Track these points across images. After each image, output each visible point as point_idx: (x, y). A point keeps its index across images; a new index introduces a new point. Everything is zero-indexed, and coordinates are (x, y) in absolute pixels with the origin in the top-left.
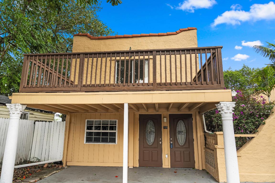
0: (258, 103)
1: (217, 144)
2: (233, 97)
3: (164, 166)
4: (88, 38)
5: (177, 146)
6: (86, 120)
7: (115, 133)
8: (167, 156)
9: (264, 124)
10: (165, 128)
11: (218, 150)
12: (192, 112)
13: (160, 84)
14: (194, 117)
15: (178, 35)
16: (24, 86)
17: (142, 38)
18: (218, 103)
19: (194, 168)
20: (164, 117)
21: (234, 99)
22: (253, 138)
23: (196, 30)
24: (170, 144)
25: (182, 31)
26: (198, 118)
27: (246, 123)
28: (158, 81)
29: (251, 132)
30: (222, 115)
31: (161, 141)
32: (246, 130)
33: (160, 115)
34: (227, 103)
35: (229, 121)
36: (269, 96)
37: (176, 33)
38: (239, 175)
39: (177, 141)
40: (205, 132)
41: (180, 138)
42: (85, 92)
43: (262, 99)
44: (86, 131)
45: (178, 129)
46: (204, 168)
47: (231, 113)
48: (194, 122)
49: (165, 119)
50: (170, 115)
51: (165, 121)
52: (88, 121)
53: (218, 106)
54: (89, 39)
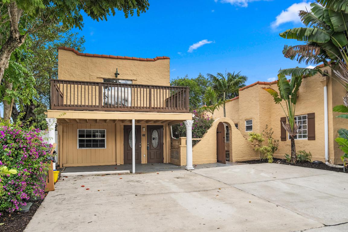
0: (205, 119)
1: (181, 144)
2: (193, 118)
3: (142, 163)
4: (74, 54)
5: (152, 148)
6: (78, 130)
7: (104, 140)
8: (144, 156)
9: (207, 132)
10: (144, 135)
11: (181, 148)
12: (164, 124)
13: (154, 108)
14: (164, 128)
15: (155, 61)
16: (55, 105)
17: (126, 60)
18: (185, 120)
19: (163, 162)
20: (143, 128)
21: (193, 119)
22: (200, 140)
23: (169, 59)
24: (147, 147)
25: (158, 59)
26: (167, 128)
27: (198, 132)
28: (152, 106)
29: (199, 138)
30: (187, 127)
31: (141, 145)
32: (197, 136)
33: (140, 126)
34: (190, 121)
35: (189, 130)
36: (213, 114)
37: (154, 60)
38: (193, 161)
39: (152, 145)
40: (172, 138)
41: (154, 143)
42: (105, 111)
43: (207, 117)
44: (78, 138)
45: (153, 136)
46: (170, 162)
47: (191, 126)
48: (164, 131)
49: (144, 129)
50: (147, 126)
51: (144, 130)
52: (79, 130)
53: (185, 123)
54: (76, 55)
